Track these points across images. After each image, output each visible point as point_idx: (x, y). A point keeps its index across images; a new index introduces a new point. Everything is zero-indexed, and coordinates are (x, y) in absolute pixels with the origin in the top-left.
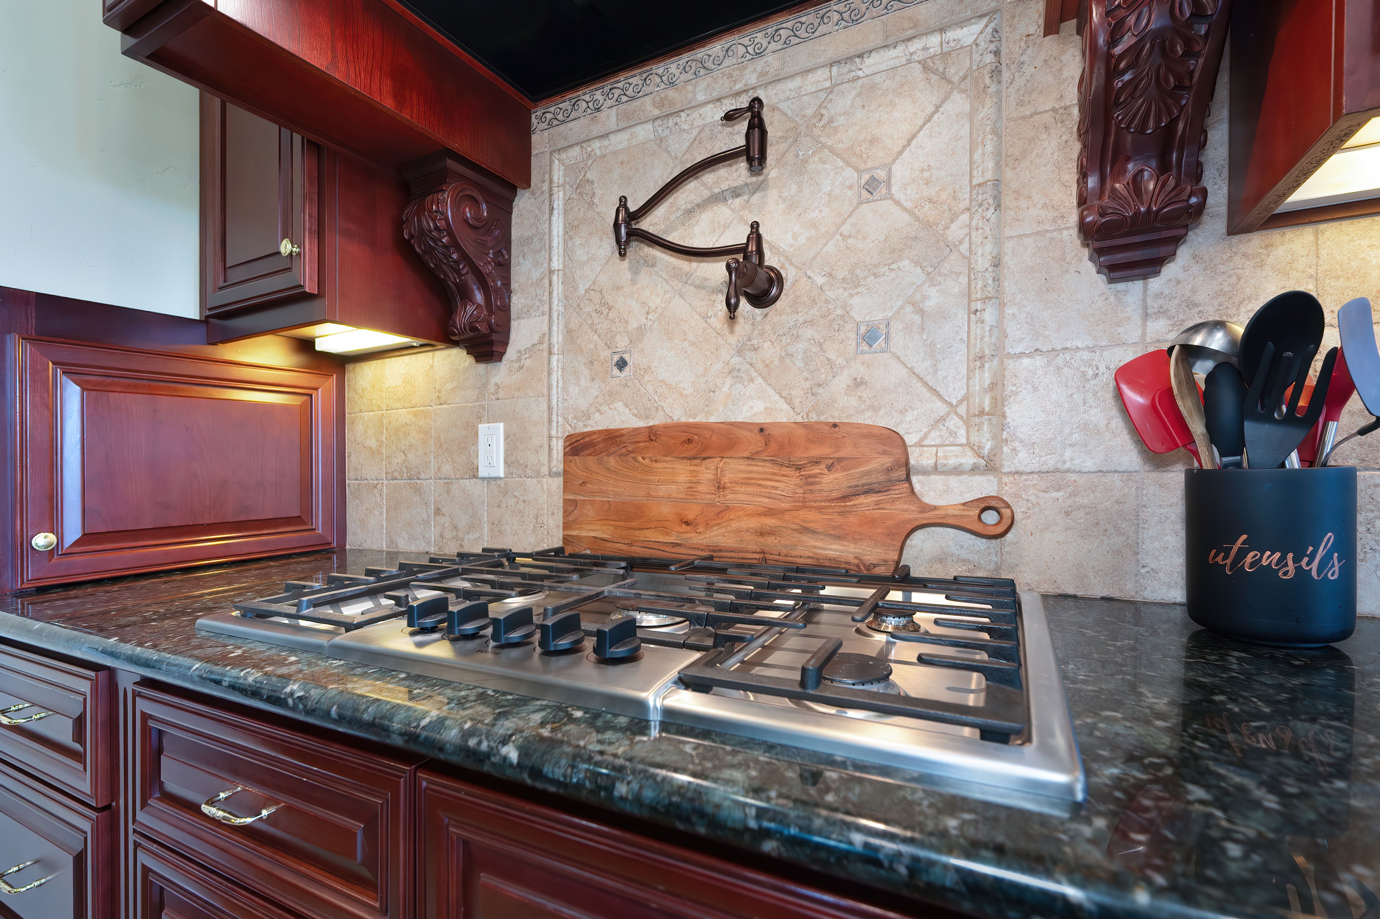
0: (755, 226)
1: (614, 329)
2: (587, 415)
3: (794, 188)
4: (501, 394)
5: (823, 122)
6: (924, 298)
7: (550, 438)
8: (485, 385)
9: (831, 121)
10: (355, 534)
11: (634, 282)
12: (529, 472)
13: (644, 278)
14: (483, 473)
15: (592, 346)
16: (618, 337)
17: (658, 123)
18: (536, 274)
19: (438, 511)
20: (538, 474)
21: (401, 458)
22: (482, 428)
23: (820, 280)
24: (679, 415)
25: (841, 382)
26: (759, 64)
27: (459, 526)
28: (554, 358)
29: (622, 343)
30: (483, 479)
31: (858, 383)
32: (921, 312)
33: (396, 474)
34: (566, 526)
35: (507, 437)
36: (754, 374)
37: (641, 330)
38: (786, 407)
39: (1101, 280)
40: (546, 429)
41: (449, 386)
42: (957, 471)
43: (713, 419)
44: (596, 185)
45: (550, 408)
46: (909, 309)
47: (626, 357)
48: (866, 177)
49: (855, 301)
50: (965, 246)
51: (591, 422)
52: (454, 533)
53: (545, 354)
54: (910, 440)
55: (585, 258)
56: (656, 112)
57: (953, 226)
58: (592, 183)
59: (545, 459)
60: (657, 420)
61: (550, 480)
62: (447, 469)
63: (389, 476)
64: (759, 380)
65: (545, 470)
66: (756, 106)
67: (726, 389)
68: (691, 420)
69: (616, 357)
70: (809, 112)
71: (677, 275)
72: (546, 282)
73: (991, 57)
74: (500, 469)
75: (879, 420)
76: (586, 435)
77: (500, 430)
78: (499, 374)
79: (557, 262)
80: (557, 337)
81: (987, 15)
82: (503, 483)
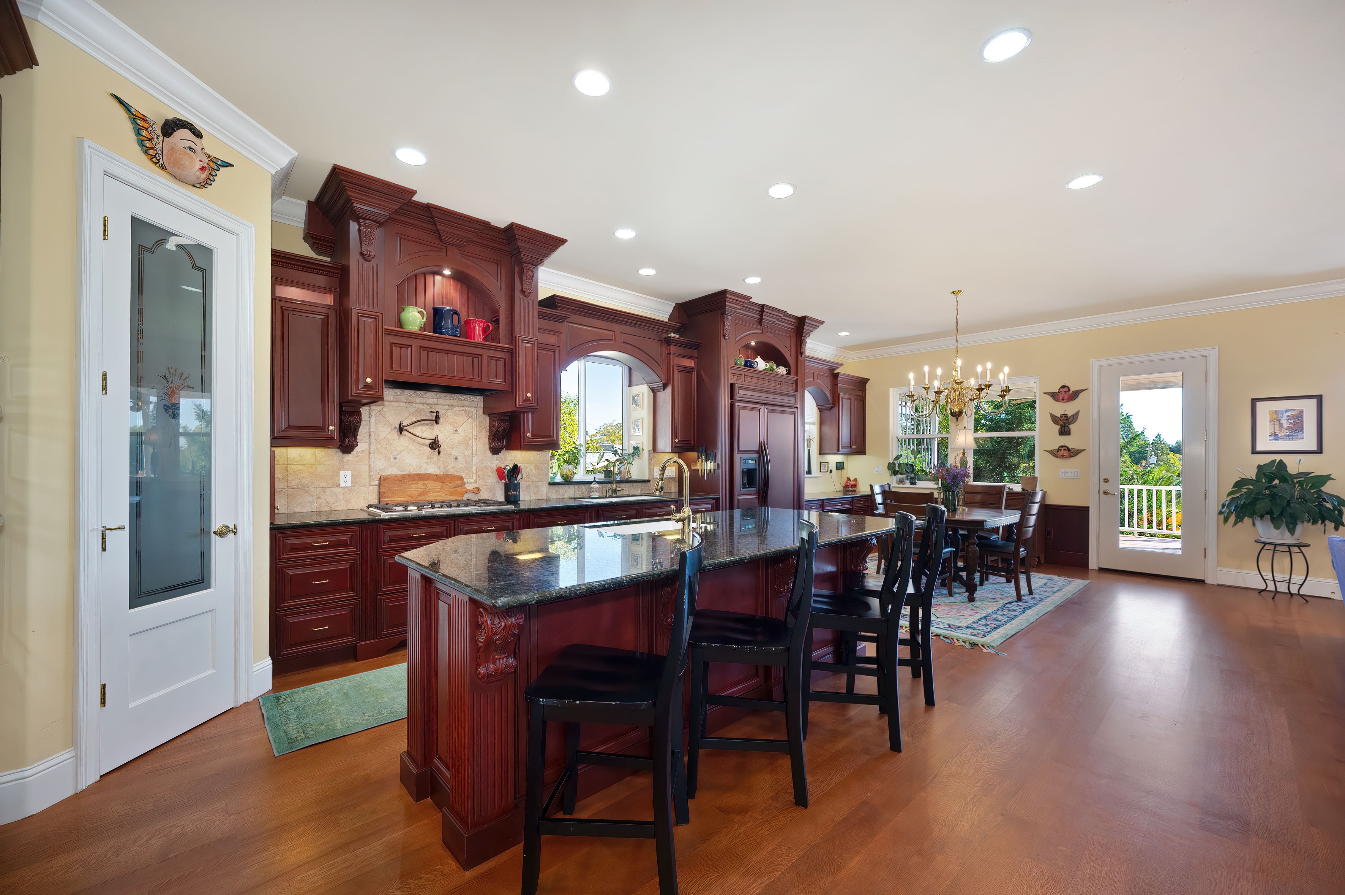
0: (437, 436)
1: (392, 449)
2: (383, 470)
3: (440, 427)
4: (351, 463)
5: (447, 416)
6: (465, 453)
7: (372, 476)
8: (343, 460)
9: (448, 416)
11: (399, 439)
12: (361, 485)
13: (402, 438)
14: (341, 485)
15: (385, 453)
16: (394, 451)
17: (407, 404)
19: (318, 498)
20: (365, 485)
21: (297, 481)
22: (342, 473)
23: (446, 447)
24: (413, 471)
25: (450, 466)
26: (432, 400)
27: (330, 502)
28: (372, 454)
29: (395, 453)
30: (341, 487)
31: (453, 467)
32: (465, 455)
33: (294, 487)
35: (352, 475)
36: (431, 463)
37: (401, 451)
38: (439, 471)
39: (491, 454)
40: (368, 473)
41: (324, 459)
43: (421, 473)
44: (386, 413)
45: (370, 468)
46: (462, 454)
47: (397, 457)
48: (455, 429)
49: (453, 451)
50: (472, 445)
51: (385, 472)
52: (327, 504)
53: (368, 453)
54: (464, 477)
55: (383, 430)
56: (405, 401)
57: (470, 441)
58: (385, 412)
59: (367, 482)
60: (406, 473)
61: (370, 487)
62: (323, 485)
64: (433, 465)
65: (367, 484)
66: (437, 412)
67: (425, 466)
68: (416, 473)
69: (394, 457)
70: (444, 413)
71: (411, 439)
72: (368, 434)
73: (475, 415)
74: (349, 484)
75: (458, 474)
76: (388, 476)
77: (349, 473)
78: (349, 457)
79: (372, 430)
80: (372, 449)
81: (475, 407)
82: (350, 488)
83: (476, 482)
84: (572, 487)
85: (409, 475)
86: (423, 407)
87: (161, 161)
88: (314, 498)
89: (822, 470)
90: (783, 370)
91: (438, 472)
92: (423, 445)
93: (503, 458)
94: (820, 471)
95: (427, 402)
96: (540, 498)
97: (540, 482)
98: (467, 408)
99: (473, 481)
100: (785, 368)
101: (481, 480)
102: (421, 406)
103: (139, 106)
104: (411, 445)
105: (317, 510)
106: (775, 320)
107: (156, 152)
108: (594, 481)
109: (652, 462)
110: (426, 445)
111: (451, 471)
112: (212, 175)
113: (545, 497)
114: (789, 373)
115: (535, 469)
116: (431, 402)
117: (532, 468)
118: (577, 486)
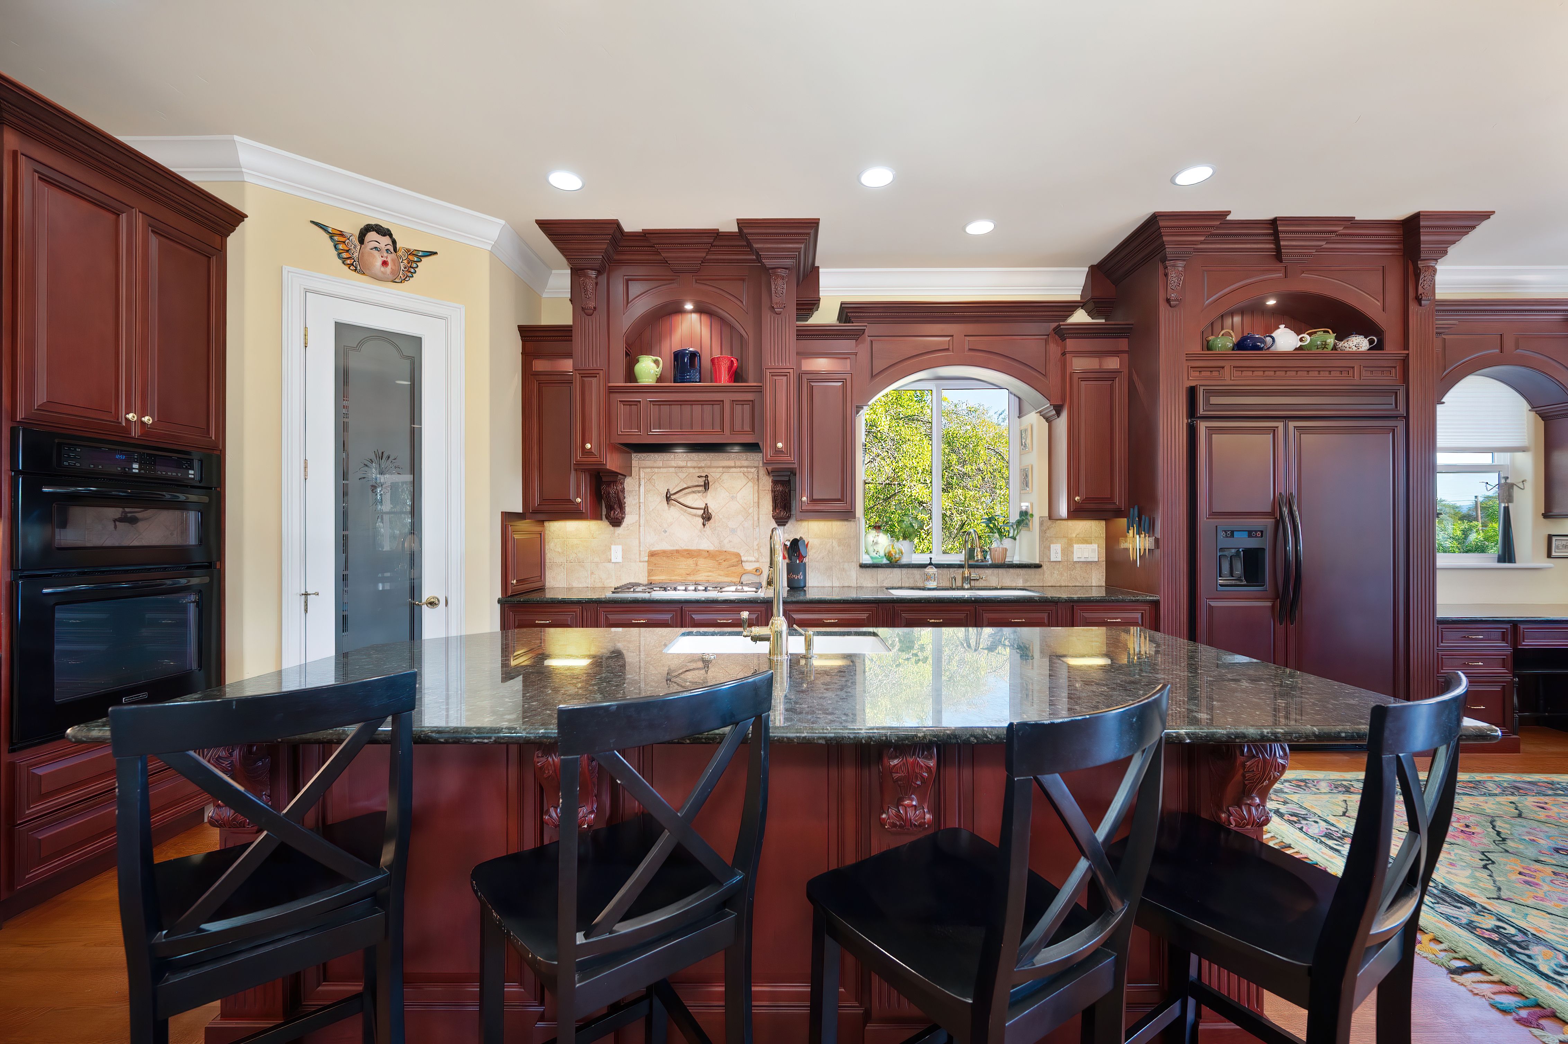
0: (706, 504)
1: (661, 522)
2: (655, 545)
3: (715, 494)
4: (620, 537)
5: (721, 480)
6: (744, 524)
7: (640, 551)
8: (612, 533)
9: (724, 480)
10: (549, 582)
11: (669, 510)
12: (632, 561)
13: (673, 508)
14: (613, 561)
15: (655, 526)
16: (663, 524)
17: (677, 469)
18: (634, 502)
19: (592, 573)
20: (635, 562)
21: (574, 555)
22: (613, 547)
23: (721, 518)
25: (726, 541)
26: (705, 462)
28: (641, 528)
29: (665, 526)
30: (613, 563)
31: (730, 542)
32: (744, 527)
33: (572, 561)
34: (649, 576)
35: (623, 550)
36: (704, 538)
37: (672, 524)
38: (712, 546)
39: (775, 524)
40: (638, 548)
42: (751, 562)
43: (691, 548)
44: (656, 480)
45: (640, 543)
46: (741, 526)
47: (667, 530)
48: (731, 495)
49: (729, 523)
50: (752, 515)
51: (656, 547)
53: (638, 526)
54: (742, 555)
55: (653, 500)
56: (675, 465)
57: (750, 510)
59: (638, 557)
60: (677, 548)
61: (642, 564)
62: (597, 559)
63: (568, 562)
65: (638, 560)
66: (707, 476)
68: (685, 548)
69: (663, 530)
70: (718, 477)
71: (682, 509)
72: (638, 505)
73: (756, 477)
74: (620, 560)
75: (735, 550)
76: (655, 551)
77: (620, 548)
78: (619, 530)
79: (642, 500)
80: (642, 522)
81: (755, 467)
82: (621, 564)
83: (758, 561)
84: (897, 571)
85: (677, 551)
86: (694, 471)
87: (358, 268)
88: (589, 572)
89: (1554, 554)
90: (1358, 343)
91: (711, 548)
92: (695, 515)
93: (792, 530)
94: (1549, 555)
95: (699, 465)
96: (846, 585)
97: (846, 564)
98: (745, 469)
99: (754, 559)
100: (1366, 337)
101: (764, 558)
102: (692, 470)
103: (334, 224)
104: (682, 516)
105: (592, 586)
106: (1323, 243)
107: (353, 260)
108: (931, 564)
109: (1048, 535)
110: (698, 516)
111: (728, 547)
112: (412, 268)
113: (854, 584)
114: (1378, 346)
115: (839, 546)
116: (703, 465)
117: (835, 544)
118: (905, 571)
